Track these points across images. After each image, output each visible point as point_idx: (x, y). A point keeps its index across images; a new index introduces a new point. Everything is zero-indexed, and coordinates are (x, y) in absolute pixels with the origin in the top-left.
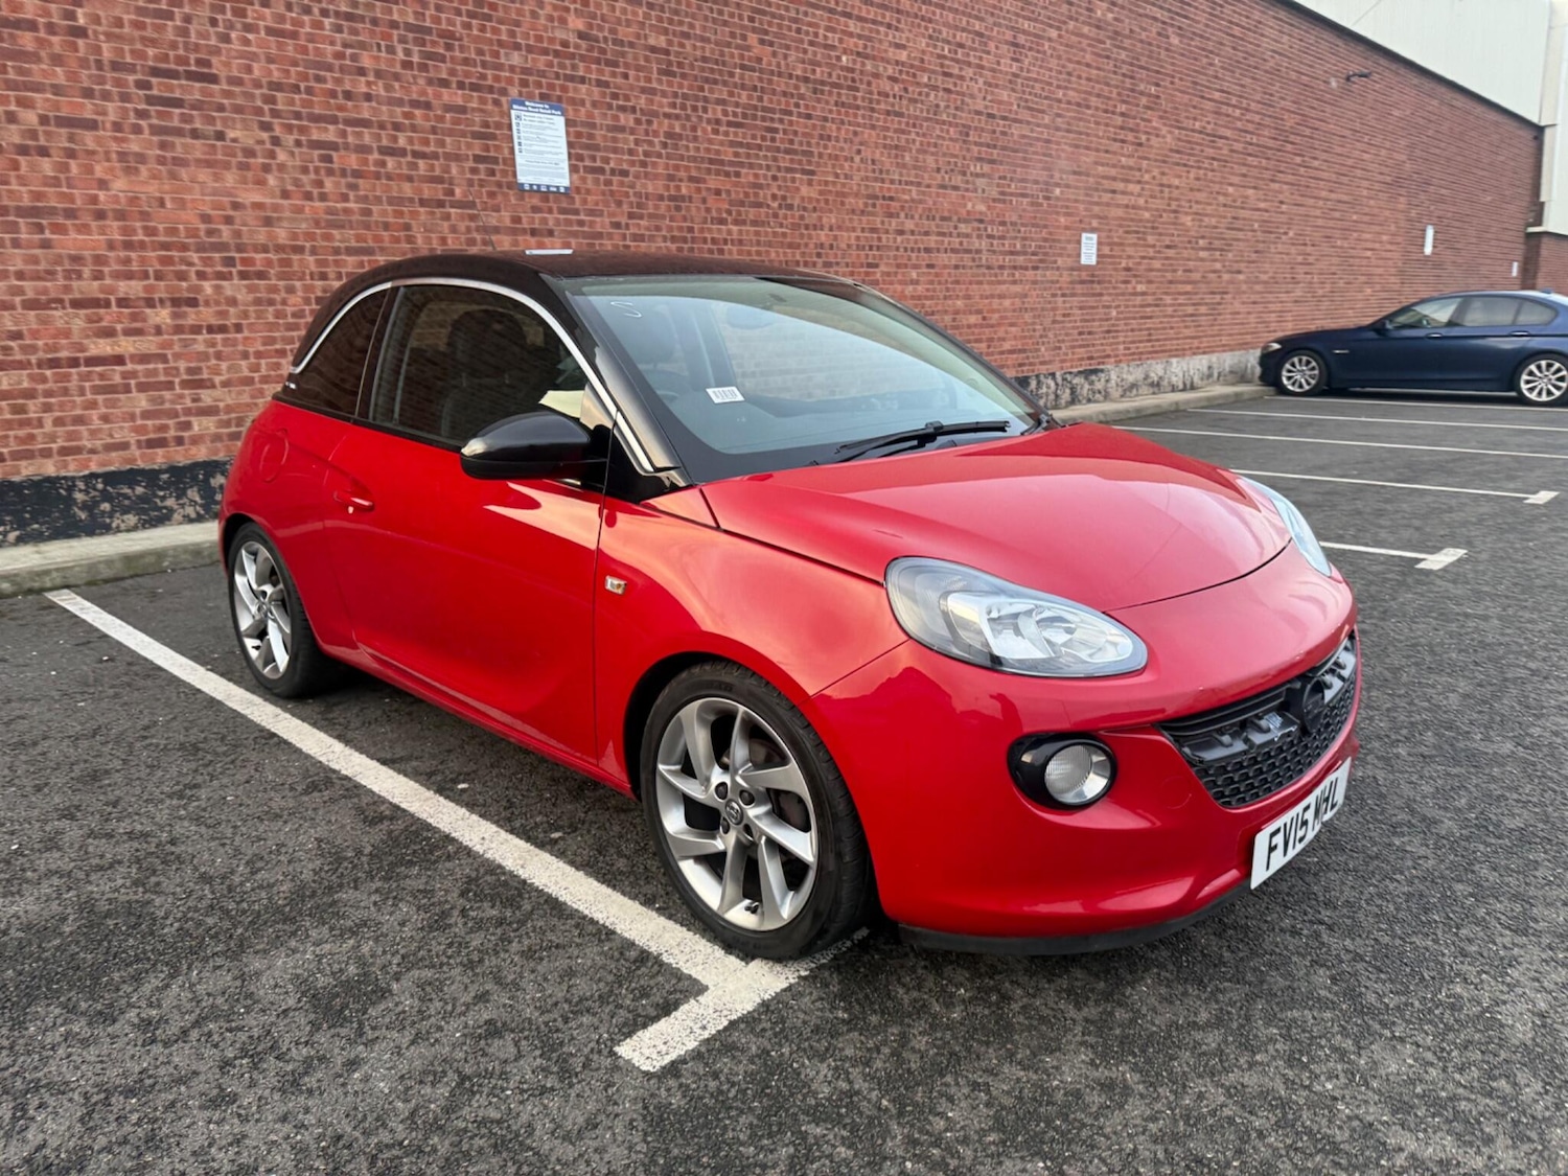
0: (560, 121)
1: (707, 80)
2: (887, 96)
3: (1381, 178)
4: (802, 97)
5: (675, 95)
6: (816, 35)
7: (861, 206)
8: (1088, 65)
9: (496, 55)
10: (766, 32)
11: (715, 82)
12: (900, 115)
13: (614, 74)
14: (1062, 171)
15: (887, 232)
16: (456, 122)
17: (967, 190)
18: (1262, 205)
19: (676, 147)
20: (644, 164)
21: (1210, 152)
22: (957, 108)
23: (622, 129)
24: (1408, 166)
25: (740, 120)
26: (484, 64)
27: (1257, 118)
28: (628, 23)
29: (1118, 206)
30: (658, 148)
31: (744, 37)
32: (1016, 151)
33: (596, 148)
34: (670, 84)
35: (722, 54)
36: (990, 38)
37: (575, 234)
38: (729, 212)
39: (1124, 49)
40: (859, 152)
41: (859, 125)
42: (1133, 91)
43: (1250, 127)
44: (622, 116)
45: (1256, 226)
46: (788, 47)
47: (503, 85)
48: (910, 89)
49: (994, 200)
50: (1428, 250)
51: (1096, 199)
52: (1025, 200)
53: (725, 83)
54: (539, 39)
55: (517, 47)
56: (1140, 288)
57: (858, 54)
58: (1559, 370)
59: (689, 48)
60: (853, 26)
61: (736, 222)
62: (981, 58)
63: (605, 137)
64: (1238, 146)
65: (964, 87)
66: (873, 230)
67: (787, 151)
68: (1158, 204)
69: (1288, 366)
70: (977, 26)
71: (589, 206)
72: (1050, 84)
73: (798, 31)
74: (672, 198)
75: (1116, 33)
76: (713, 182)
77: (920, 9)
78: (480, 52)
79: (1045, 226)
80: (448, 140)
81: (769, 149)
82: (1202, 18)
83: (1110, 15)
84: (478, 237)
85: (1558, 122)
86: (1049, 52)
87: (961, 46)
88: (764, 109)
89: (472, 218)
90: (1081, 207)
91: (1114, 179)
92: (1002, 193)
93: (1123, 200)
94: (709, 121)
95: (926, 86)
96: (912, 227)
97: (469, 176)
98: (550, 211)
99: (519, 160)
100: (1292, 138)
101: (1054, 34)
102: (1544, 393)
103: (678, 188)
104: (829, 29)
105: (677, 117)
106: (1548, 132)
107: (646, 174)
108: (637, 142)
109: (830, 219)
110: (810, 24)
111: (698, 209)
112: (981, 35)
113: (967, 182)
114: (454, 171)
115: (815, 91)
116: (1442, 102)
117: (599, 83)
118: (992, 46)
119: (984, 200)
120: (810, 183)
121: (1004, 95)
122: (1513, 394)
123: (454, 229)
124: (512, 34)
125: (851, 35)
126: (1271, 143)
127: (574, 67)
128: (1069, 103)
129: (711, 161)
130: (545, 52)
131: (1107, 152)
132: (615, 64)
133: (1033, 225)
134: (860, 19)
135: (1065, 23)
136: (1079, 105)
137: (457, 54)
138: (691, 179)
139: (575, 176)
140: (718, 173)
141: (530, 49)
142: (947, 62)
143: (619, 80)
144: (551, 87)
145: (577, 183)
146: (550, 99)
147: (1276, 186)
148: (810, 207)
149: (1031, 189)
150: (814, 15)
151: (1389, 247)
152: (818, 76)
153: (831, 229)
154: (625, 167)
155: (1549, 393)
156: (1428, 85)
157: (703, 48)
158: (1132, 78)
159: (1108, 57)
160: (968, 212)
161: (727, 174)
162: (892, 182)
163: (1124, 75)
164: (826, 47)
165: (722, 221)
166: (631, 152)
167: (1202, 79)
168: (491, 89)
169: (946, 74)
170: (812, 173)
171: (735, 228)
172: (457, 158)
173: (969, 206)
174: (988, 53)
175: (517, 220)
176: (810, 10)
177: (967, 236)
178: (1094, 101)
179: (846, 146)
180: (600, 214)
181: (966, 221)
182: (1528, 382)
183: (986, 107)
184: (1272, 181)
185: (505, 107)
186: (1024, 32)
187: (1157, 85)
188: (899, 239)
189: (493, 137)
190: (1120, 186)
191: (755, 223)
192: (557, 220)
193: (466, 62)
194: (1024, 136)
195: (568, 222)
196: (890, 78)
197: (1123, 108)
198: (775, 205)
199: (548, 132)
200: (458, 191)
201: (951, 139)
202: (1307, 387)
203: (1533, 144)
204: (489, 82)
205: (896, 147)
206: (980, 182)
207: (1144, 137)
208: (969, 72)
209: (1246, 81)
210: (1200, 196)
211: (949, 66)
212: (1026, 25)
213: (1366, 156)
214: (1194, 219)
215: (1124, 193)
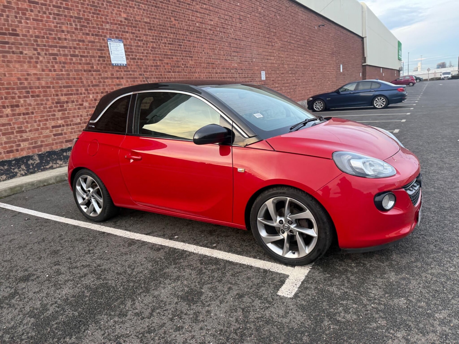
0: (122, 45)
1: (161, 31)
2: (209, 34)
3: (329, 52)
4: (187, 35)
5: (153, 36)
6: (189, 17)
7: (206, 66)
8: (258, 24)
9: (102, 25)
10: (176, 17)
11: (164, 32)
12: (213, 40)
13: (136, 30)
14: (255, 54)
15: (213, 73)
16: (92, 46)
17: (232, 60)
18: (303, 61)
19: (155, 51)
20: (146, 56)
21: (290, 47)
22: (227, 37)
23: (139, 46)
24: (335, 49)
25: (171, 42)
26: (99, 28)
27: (299, 37)
28: (138, 15)
29: (269, 63)
30: (150, 52)
31: (170, 19)
32: (243, 49)
33: (133, 52)
34: (151, 33)
35: (165, 24)
36: (234, 17)
37: (129, 78)
38: (171, 69)
39: (266, 20)
40: (203, 51)
41: (203, 43)
42: (270, 31)
43: (298, 40)
44: (139, 42)
45: (302, 67)
46: (182, 21)
47: (105, 34)
48: (215, 32)
49: (239, 63)
50: (341, 71)
51: (263, 62)
52: (247, 63)
53: (166, 32)
54: (114, 20)
55: (108, 23)
56: (277, 85)
57: (201, 23)
58: (383, 100)
59: (156, 22)
60: (199, 15)
61: (173, 72)
62: (232, 23)
63: (135, 48)
64: (296, 45)
65: (228, 31)
66: (209, 73)
67: (185, 51)
68: (278, 62)
69: (315, 104)
70: (230, 14)
71: (133, 69)
72: (250, 30)
73: (184, 16)
74: (155, 66)
75: (264, 15)
76: (166, 61)
77: (215, 10)
78: (97, 25)
79: (252, 70)
80: (90, 51)
81: (180, 51)
82: (284, 11)
83: (262, 11)
84: (102, 80)
85: (367, 36)
86: (248, 21)
87: (226, 20)
88: (178, 39)
89: (100, 75)
90: (260, 64)
91: (268, 56)
92: (241, 61)
93: (270, 61)
94: (163, 43)
95: (219, 31)
96: (219, 72)
97: (97, 62)
98: (122, 71)
99: (112, 57)
100: (308, 43)
101: (249, 16)
102: (380, 106)
103: (157, 63)
104: (192, 16)
105: (154, 42)
106: (365, 39)
107: (147, 59)
108: (144, 50)
109: (198, 70)
110: (187, 14)
111: (163, 69)
112: (231, 17)
113: (232, 58)
114: (93, 61)
115: (190, 33)
116: (341, 32)
117: (132, 33)
118: (234, 19)
119: (237, 63)
120: (192, 60)
121: (239, 33)
122: (373, 106)
123: (94, 78)
124: (106, 19)
125: (198, 17)
127: (125, 28)
128: (255, 35)
129: (165, 55)
130: (116, 24)
131: (265, 48)
132: (136, 27)
133: (250, 70)
134: (200, 13)
135: (252, 13)
136: (257, 35)
137: (91, 25)
138: (160, 60)
139: (128, 61)
140: (167, 58)
141: (112, 23)
142: (223, 24)
143: (137, 32)
144: (118, 34)
145: (128, 63)
146: (119, 38)
147: (305, 56)
148: (192, 67)
149: (248, 59)
150: (188, 12)
151: (333, 71)
152: (191, 29)
153: (199, 73)
154: (141, 57)
155: (381, 106)
156: (337, 28)
157: (160, 22)
158: (269, 27)
159: (263, 22)
160: (233, 67)
161: (170, 58)
162: (213, 59)
163: (267, 27)
164: (192, 21)
165: (169, 72)
166: (143, 53)
167: (286, 27)
168: (101, 36)
169: (224, 28)
170: (192, 57)
171: (173, 74)
172: (93, 57)
173: (233, 65)
174: (233, 22)
175: (112, 75)
176: (187, 10)
177: (233, 73)
178: (261, 34)
179: (200, 49)
180: (136, 71)
181: (233, 69)
182: (376, 103)
183: (234, 37)
184: (305, 54)
185: (106, 41)
186: (242, 16)
187: (275, 29)
188: (216, 75)
189: (103, 50)
190: (269, 58)
191: (178, 72)
192: (124, 74)
193: (94, 27)
194: (244, 45)
195: (127, 75)
196: (209, 29)
197: (268, 36)
198: (183, 67)
199: (119, 48)
200: (95, 67)
201: (227, 46)
202: (320, 109)
203: (361, 42)
204: (101, 34)
205: (213, 49)
206: (235, 58)
207: (274, 44)
208: (229, 27)
209: (296, 28)
210: (288, 59)
211: (224, 26)
212: (242, 14)
213: (325, 47)
214: (287, 66)
215: (270, 59)
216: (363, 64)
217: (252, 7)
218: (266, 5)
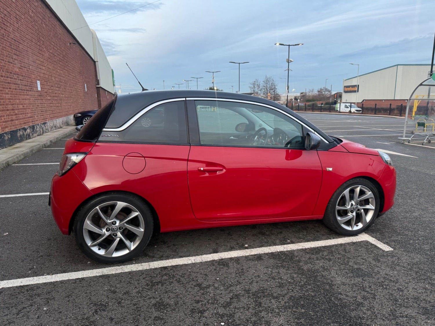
3: (78, 71)
14: (31, 61)
17: (14, 64)
18: (64, 76)
21: (54, 59)
22: (8, 36)
24: (81, 68)
27: (60, 51)
29: (42, 73)
32: (21, 53)
36: (11, 14)
39: (36, 26)
42: (39, 38)
43: (59, 54)
49: (20, 68)
50: (86, 90)
51: (38, 71)
52: (25, 69)
56: (49, 98)
62: (10, 21)
64: (58, 59)
65: (8, 29)
68: (48, 73)
69: (84, 120)
70: (8, 10)
72: (25, 33)
75: (34, 20)
79: (30, 78)
82: (47, 20)
83: (32, 15)
85: (98, 61)
86: (23, 23)
87: (6, 15)
90: (36, 72)
91: (40, 65)
92: (21, 66)
93: (43, 71)
96: (4, 75)
100: (65, 58)
101: (23, 17)
106: (96, 63)
112: (9, 13)
113: (13, 61)
116: (83, 53)
118: (12, 17)
119: (18, 68)
121: (17, 34)
126: (63, 59)
128: (29, 40)
131: (38, 56)
133: (28, 77)
135: (25, 14)
136: (31, 41)
142: (4, 20)
147: (65, 71)
149: (26, 65)
151: (81, 89)
158: (39, 35)
159: (34, 27)
160: (15, 71)
163: (37, 34)
167: (50, 38)
169: (4, 24)
173: (15, 69)
174: (11, 19)
177: (16, 79)
178: (34, 40)
181: (15, 74)
183: (14, 37)
184: (64, 69)
186: (18, 15)
187: (43, 38)
188: (2, 78)
190: (41, 67)
194: (22, 48)
197: (39, 43)
201: (8, 46)
203: (94, 65)
206: (16, 61)
207: (43, 53)
208: (8, 24)
209: (57, 41)
210: (54, 72)
211: (4, 22)
212: (18, 13)
213: (76, 65)
214: (54, 79)
215: (42, 69)
216: (97, 86)
217: (25, 8)
218: (35, 10)
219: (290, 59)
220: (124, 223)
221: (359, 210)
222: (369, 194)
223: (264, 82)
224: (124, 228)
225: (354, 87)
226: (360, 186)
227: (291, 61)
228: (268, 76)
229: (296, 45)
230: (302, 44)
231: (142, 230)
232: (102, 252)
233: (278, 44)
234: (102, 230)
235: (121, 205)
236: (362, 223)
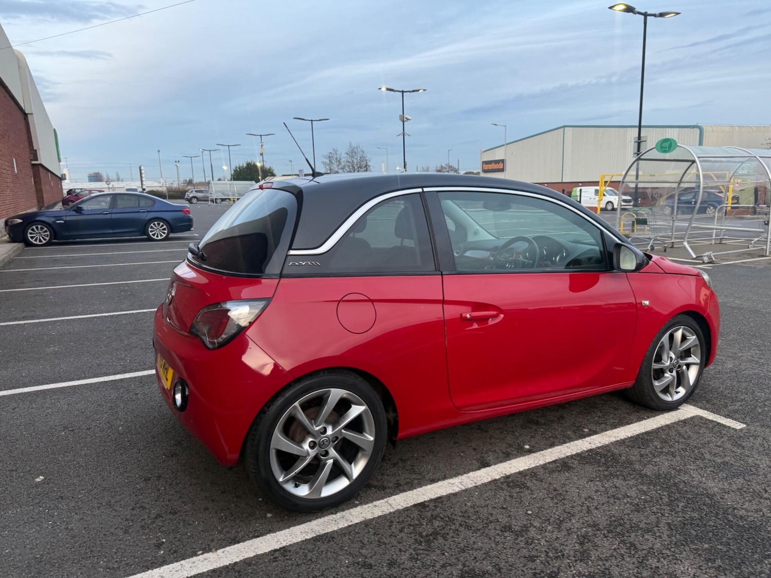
50: (15, 170)
69: (30, 231)
102: (159, 236)
106: (29, 116)
122: (145, 237)
151: (8, 168)
182: (151, 231)
203: (26, 121)
216: (33, 162)
219: (406, 116)
220: (340, 430)
221: (680, 366)
222: (692, 338)
223: (348, 154)
224: (340, 437)
225: (499, 163)
226: (682, 327)
227: (408, 119)
228: (354, 145)
229: (413, 91)
230: (424, 90)
231: (372, 439)
232: (303, 491)
233: (384, 89)
234: (302, 448)
235: (336, 394)
236: (684, 387)
